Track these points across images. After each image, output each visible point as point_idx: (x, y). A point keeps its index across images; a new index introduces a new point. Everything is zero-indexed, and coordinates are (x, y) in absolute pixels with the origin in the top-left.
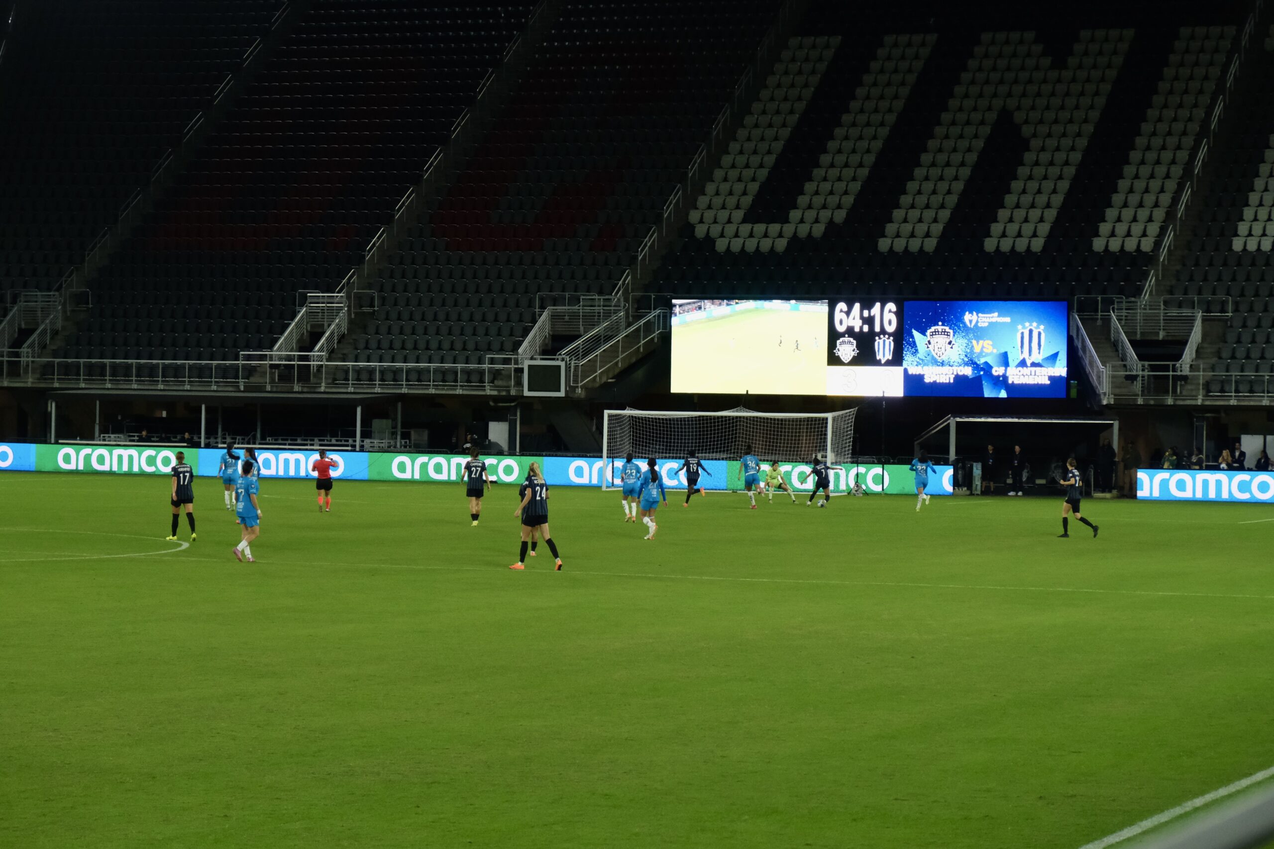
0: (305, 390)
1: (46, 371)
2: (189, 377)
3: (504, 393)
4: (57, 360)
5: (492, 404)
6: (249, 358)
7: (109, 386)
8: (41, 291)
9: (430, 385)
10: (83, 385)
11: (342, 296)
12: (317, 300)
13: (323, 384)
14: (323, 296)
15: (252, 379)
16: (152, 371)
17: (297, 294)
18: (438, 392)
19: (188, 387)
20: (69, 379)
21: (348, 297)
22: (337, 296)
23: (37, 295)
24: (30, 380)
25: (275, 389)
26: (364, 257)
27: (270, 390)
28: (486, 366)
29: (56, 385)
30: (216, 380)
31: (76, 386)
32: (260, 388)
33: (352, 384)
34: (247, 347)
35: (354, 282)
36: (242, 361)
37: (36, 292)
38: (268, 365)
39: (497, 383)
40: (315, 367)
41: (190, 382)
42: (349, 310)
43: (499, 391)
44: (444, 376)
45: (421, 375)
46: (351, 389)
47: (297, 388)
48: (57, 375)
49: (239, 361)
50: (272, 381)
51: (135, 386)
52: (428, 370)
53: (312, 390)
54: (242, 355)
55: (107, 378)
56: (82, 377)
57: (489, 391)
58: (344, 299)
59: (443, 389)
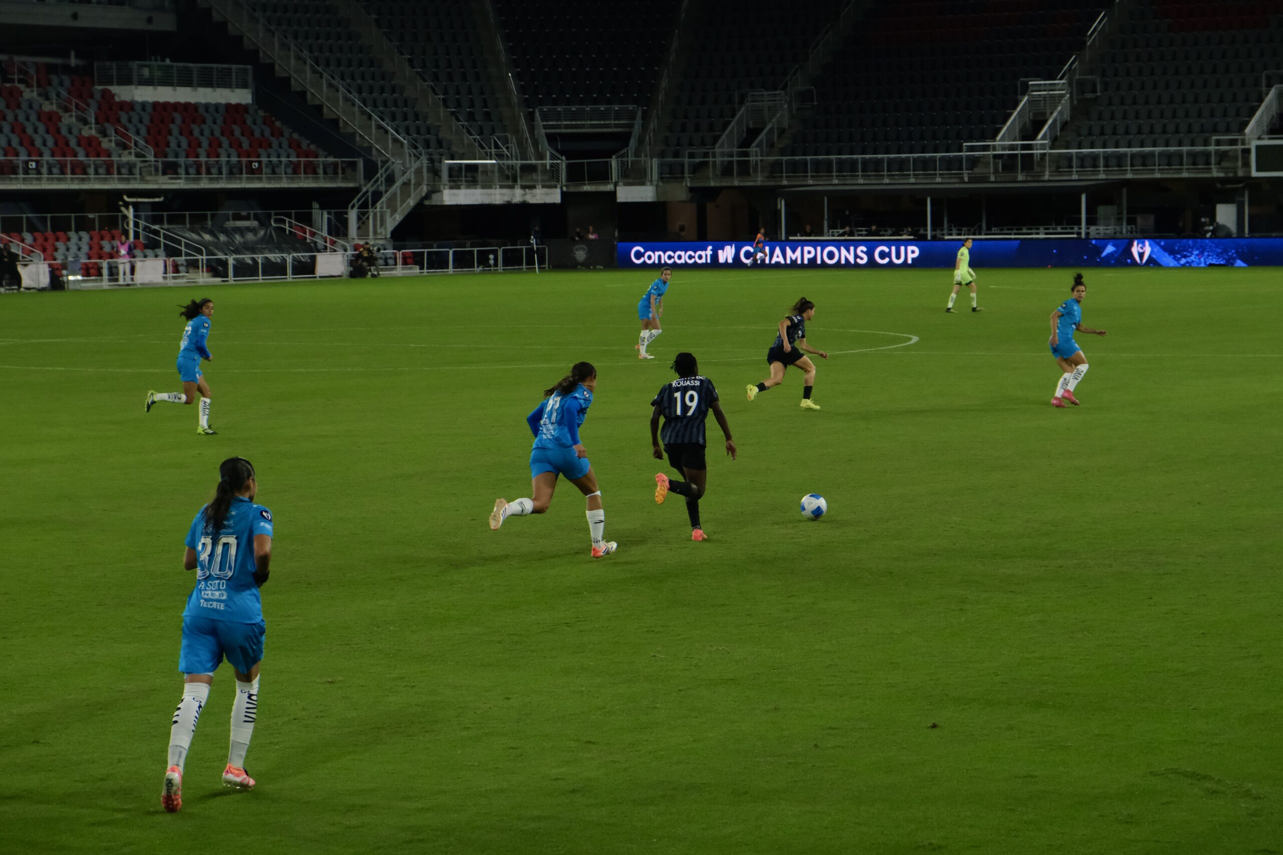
0: (1029, 179)
1: (774, 169)
2: (914, 170)
3: (1231, 175)
4: (785, 158)
5: (1219, 186)
6: (972, 149)
7: (836, 181)
8: (767, 90)
9: (1154, 170)
10: (810, 182)
11: (1063, 84)
12: (1039, 88)
13: (1047, 173)
14: (1045, 84)
15: (976, 170)
16: (877, 166)
17: (1019, 83)
18: (1164, 176)
19: (912, 180)
20: (798, 177)
21: (1070, 84)
22: (1059, 84)
23: (763, 95)
24: (759, 179)
25: (999, 180)
26: (1085, 42)
27: (994, 181)
28: (1212, 148)
29: (785, 183)
30: (941, 172)
31: (804, 183)
32: (984, 179)
33: (1077, 171)
34: (970, 138)
35: (1075, 68)
36: (966, 152)
37: (763, 91)
38: (991, 156)
39: (1224, 164)
40: (1039, 156)
41: (914, 175)
42: (1071, 97)
43: (1226, 173)
44: (1169, 159)
45: (1145, 160)
46: (1075, 177)
47: (1020, 177)
48: (786, 173)
49: (962, 152)
50: (996, 171)
51: (861, 181)
52: (1152, 154)
53: (1036, 179)
54: (966, 146)
55: (834, 174)
56: (809, 174)
57: (1215, 173)
58: (1066, 86)
59: (1168, 173)
